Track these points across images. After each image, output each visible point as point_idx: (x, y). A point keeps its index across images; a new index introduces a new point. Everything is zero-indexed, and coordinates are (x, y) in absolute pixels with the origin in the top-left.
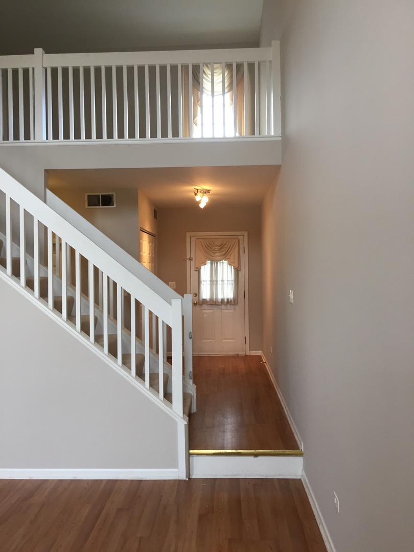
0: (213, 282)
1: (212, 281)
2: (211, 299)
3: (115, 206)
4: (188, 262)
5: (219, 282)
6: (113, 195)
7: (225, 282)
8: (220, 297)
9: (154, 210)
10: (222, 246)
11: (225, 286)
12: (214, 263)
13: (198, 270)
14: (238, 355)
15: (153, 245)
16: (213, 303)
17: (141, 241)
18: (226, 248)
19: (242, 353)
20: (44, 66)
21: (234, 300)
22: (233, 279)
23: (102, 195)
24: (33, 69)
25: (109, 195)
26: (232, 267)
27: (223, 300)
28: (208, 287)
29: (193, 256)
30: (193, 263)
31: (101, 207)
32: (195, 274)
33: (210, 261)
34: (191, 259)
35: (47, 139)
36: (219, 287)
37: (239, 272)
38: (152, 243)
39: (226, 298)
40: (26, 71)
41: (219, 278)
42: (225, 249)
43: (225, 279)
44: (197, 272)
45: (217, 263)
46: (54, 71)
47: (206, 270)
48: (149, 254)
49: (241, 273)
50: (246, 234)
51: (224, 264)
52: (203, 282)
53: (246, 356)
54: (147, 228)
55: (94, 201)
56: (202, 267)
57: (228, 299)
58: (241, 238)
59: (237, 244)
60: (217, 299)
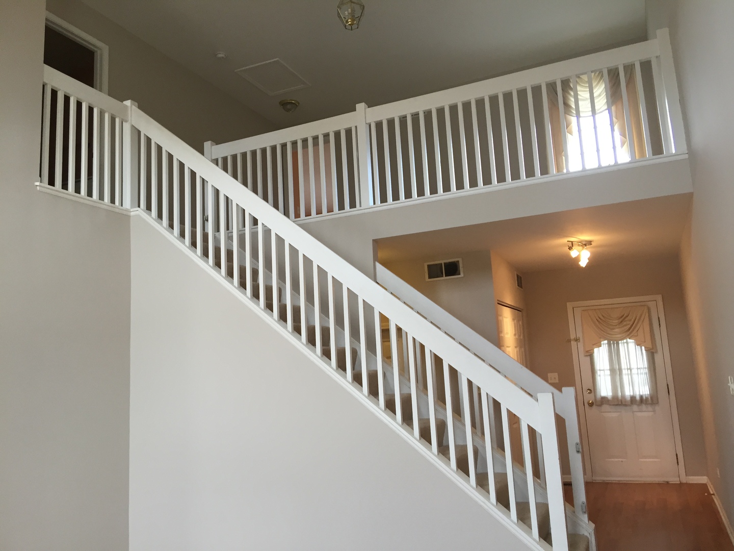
0: (616, 371)
1: (612, 370)
2: (615, 397)
3: (462, 275)
4: (573, 343)
5: (624, 372)
6: (458, 261)
7: (634, 371)
8: (628, 393)
9: (518, 276)
10: (622, 319)
11: (635, 377)
12: (614, 344)
13: (591, 356)
14: (667, 482)
15: (521, 323)
16: (618, 402)
17: (500, 318)
18: (630, 320)
19: (674, 480)
20: (367, 122)
21: (652, 398)
22: (646, 366)
23: (445, 263)
24: (356, 127)
25: (454, 262)
26: (643, 348)
27: (633, 398)
28: (609, 379)
29: (580, 335)
30: (580, 345)
31: (444, 278)
32: (585, 361)
33: (606, 342)
34: (577, 340)
35: (374, 204)
36: (626, 379)
37: (655, 355)
38: (518, 321)
39: (638, 394)
40: (349, 132)
41: (624, 365)
42: (628, 322)
43: (634, 366)
44: (588, 358)
45: (618, 344)
46: (379, 125)
47: (601, 354)
48: (515, 335)
49: (658, 358)
50: (659, 298)
51: (630, 344)
52: (599, 373)
53: (681, 484)
54: (509, 300)
55: (435, 272)
56: (596, 350)
57: (641, 397)
58: (652, 305)
59: (647, 315)
60: (623, 396)
